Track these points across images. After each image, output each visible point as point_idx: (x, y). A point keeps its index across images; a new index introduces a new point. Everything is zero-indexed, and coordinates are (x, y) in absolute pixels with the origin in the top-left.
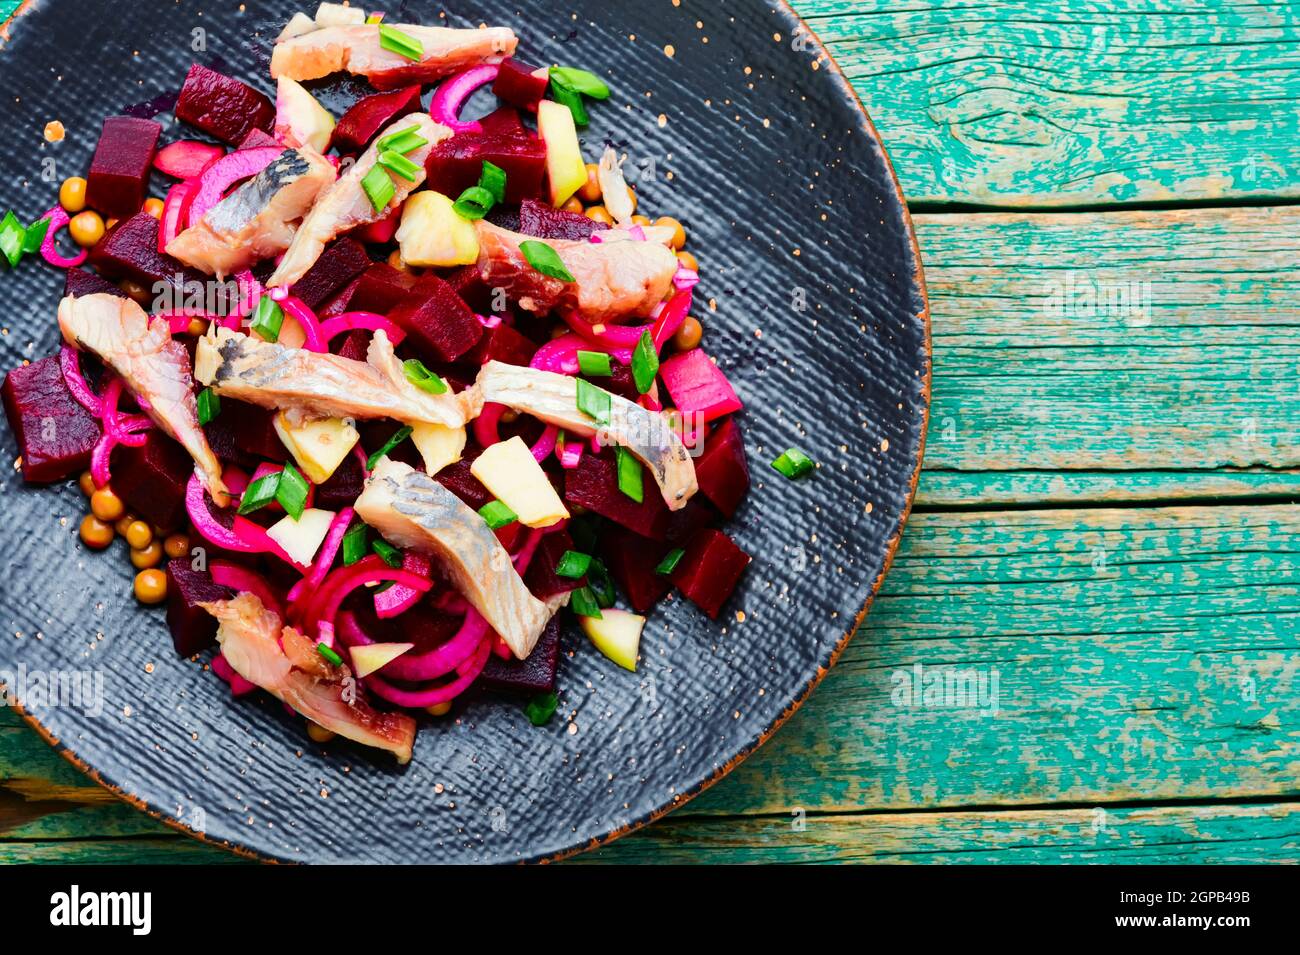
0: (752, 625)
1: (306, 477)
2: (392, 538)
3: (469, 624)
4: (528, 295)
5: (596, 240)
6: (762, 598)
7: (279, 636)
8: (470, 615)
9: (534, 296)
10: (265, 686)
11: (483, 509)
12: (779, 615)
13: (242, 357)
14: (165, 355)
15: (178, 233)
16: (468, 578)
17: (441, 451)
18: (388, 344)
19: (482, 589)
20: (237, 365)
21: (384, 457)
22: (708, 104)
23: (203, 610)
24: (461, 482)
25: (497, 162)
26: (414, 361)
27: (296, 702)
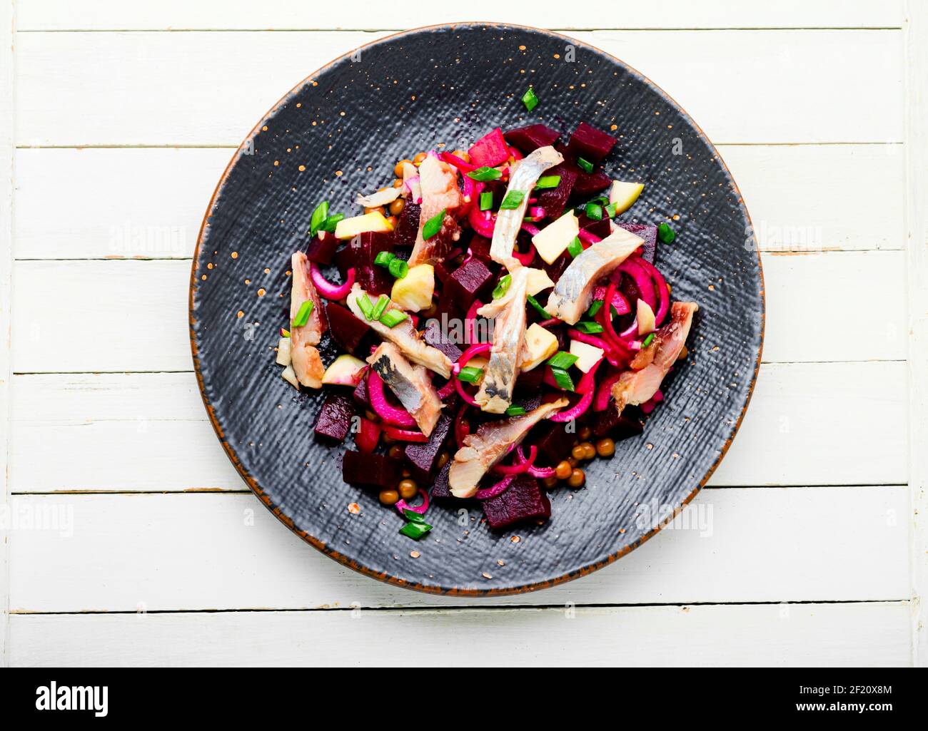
0: (619, 120)
1: (555, 354)
2: (587, 305)
3: (627, 269)
4: (452, 236)
5: (420, 201)
6: (604, 116)
7: (635, 371)
8: (622, 268)
9: (453, 232)
10: (662, 379)
11: (573, 255)
12: (614, 106)
13: (495, 384)
14: (485, 437)
15: (419, 430)
16: (608, 265)
17: (540, 280)
18: (485, 306)
19: (614, 258)
20: (500, 386)
21: (545, 309)
22: (330, 147)
23: (622, 413)
24: (556, 270)
25: (375, 255)
26: (494, 293)
27: (670, 362)
